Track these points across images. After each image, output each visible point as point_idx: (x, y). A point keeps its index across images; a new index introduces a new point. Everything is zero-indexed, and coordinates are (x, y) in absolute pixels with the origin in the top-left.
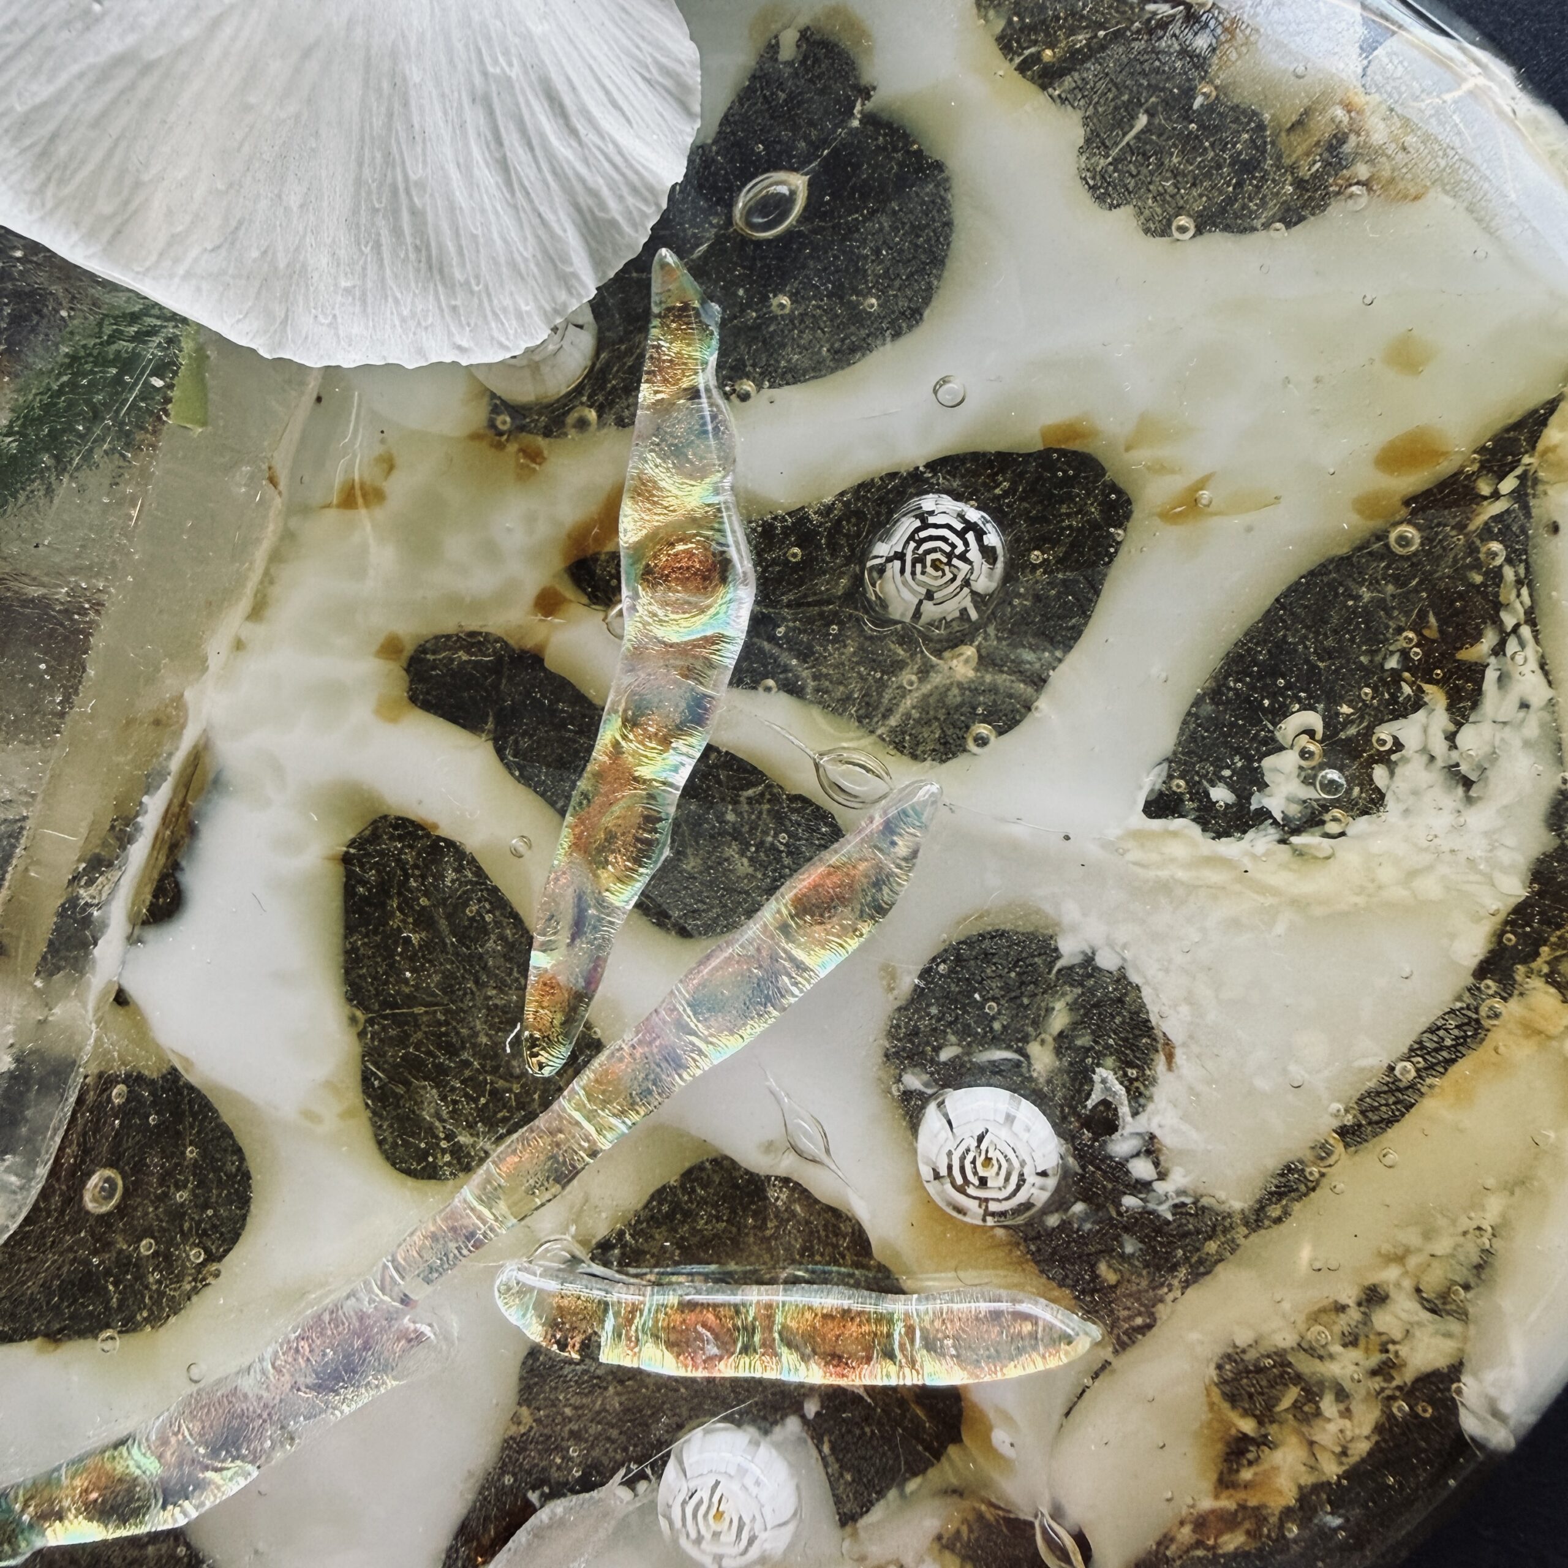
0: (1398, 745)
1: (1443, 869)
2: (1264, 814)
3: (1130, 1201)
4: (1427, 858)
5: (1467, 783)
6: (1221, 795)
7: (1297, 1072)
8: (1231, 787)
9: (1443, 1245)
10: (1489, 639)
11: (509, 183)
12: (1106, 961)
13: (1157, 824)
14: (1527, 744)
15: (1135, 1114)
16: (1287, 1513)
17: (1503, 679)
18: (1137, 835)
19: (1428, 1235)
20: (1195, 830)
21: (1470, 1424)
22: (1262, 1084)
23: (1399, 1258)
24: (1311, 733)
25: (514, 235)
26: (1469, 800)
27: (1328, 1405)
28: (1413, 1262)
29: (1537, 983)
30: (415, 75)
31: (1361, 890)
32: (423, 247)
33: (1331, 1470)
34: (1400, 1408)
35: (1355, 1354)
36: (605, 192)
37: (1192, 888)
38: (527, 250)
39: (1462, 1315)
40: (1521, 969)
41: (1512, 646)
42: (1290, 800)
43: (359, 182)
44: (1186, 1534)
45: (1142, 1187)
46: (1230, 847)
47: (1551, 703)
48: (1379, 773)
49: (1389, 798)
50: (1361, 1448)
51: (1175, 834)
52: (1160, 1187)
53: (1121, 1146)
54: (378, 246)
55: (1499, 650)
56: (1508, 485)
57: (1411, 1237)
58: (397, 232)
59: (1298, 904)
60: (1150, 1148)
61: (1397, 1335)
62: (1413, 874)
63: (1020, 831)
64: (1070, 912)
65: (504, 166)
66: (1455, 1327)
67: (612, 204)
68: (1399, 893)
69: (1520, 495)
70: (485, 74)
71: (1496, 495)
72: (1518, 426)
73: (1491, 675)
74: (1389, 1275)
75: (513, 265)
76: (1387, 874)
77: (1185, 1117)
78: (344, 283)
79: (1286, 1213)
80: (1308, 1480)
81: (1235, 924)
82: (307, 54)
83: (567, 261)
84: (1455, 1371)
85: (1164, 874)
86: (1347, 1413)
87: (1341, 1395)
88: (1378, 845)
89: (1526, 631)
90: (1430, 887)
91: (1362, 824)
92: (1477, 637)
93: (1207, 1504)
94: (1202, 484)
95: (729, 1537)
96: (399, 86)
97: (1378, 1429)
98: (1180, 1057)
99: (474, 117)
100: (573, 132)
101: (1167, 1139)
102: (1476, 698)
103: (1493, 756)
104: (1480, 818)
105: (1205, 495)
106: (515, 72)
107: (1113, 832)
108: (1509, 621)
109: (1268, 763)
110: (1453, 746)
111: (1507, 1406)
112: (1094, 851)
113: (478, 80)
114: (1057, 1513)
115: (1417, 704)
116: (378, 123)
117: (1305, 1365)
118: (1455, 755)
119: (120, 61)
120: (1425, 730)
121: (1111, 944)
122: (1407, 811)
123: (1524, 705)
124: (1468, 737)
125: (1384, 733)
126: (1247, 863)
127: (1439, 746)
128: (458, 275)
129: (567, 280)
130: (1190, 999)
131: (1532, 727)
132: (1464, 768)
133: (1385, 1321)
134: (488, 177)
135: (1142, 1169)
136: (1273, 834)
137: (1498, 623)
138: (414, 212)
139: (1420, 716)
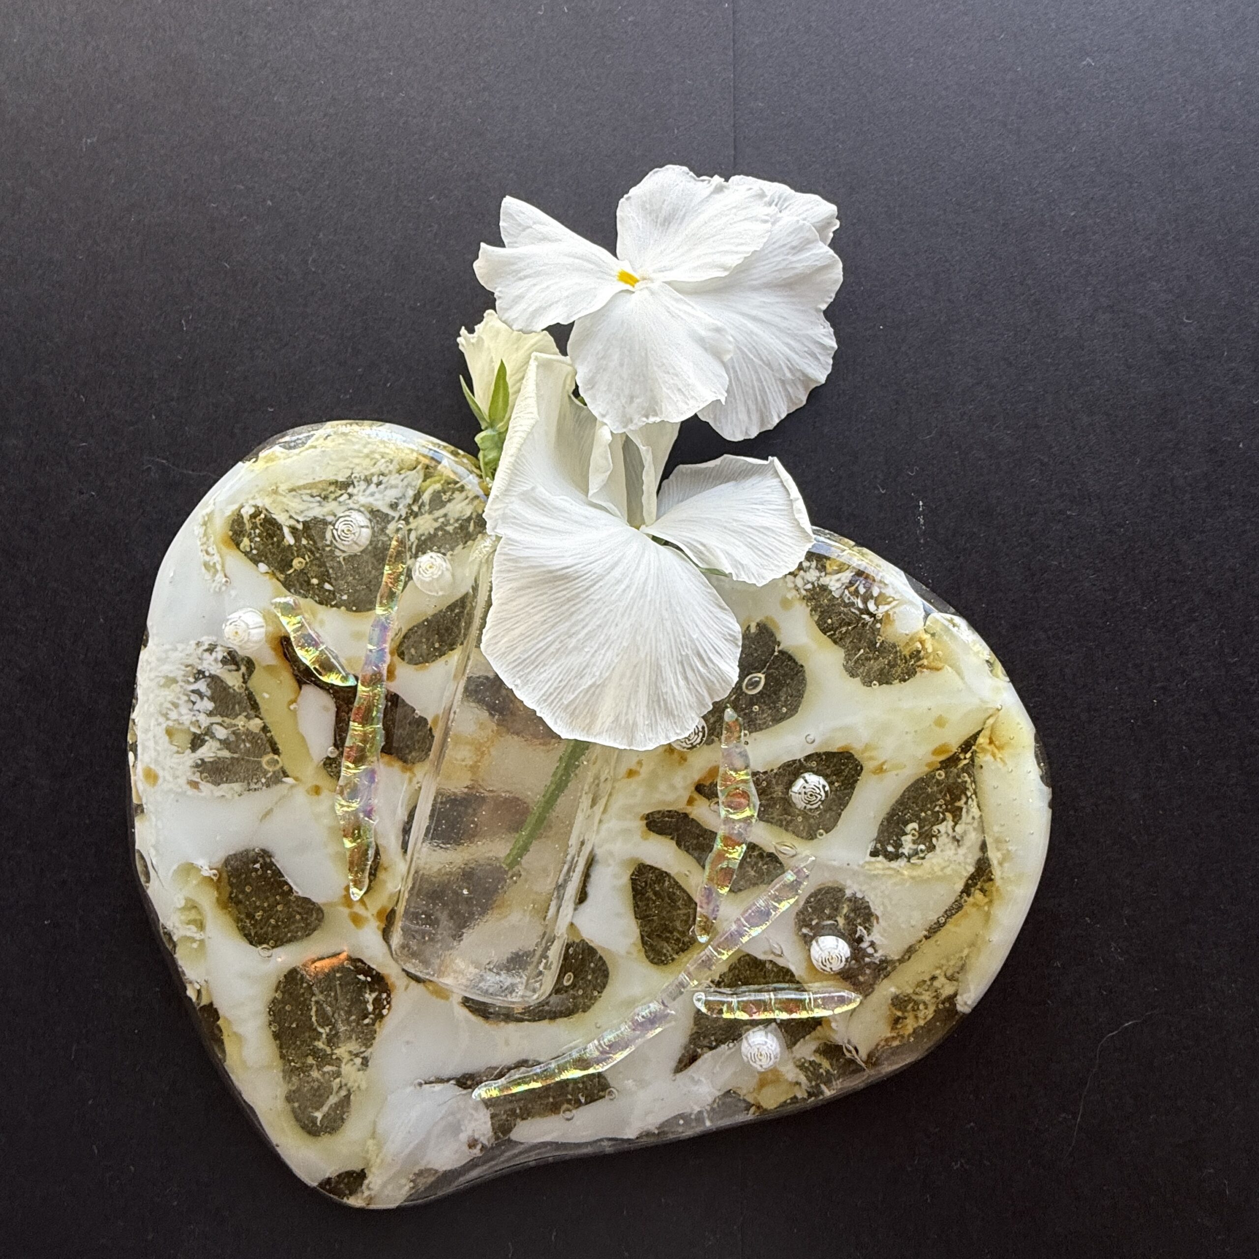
0: (939, 832)
1: (953, 866)
2: (903, 854)
3: (867, 960)
4: (947, 863)
5: (958, 841)
6: (890, 849)
7: (913, 923)
8: (894, 847)
9: (952, 963)
10: (964, 799)
11: (688, 684)
12: (859, 895)
13: (873, 859)
14: (975, 829)
15: (869, 934)
16: (909, 1036)
17: (968, 812)
18: (869, 863)
19: (948, 961)
20: (884, 860)
21: (959, 1008)
22: (903, 926)
23: (940, 967)
24: (915, 829)
25: (690, 697)
26: (959, 846)
27: (921, 1007)
28: (944, 968)
29: (977, 891)
30: (663, 664)
31: (930, 873)
32: (666, 708)
33: (922, 1023)
34: (941, 1006)
35: (928, 993)
36: (716, 681)
37: (884, 875)
38: (693, 700)
39: (957, 980)
40: (973, 889)
41: (970, 801)
42: (910, 849)
43: (649, 695)
44: (883, 1043)
45: (870, 955)
46: (894, 864)
47: (981, 816)
48: (934, 840)
49: (937, 848)
50: (930, 1016)
51: (879, 862)
52: (876, 955)
53: (864, 945)
54: (654, 711)
55: (966, 803)
56: (968, 755)
57: (944, 962)
58: (660, 706)
59: (913, 878)
60: (872, 944)
61: (940, 986)
62: (942, 869)
63: (835, 863)
64: (849, 883)
65: (686, 678)
66: (955, 983)
67: (718, 685)
68: (940, 873)
69: (972, 759)
70: (681, 655)
71: (965, 758)
72: (971, 737)
73: (964, 810)
74: (938, 972)
75: (690, 706)
76: (936, 869)
77: (882, 936)
78: (647, 723)
79: (910, 957)
80: (916, 1026)
81: (895, 884)
82: (635, 666)
83: (704, 700)
84: (955, 995)
85: (875, 872)
86: (926, 1008)
87: (925, 1004)
88: (934, 861)
89: (974, 796)
90: (948, 871)
91: (930, 855)
92: (960, 800)
93: (889, 1035)
94: (883, 763)
95: (764, 1059)
96: (659, 666)
97: (935, 1011)
98: (880, 920)
99: (679, 668)
100: (706, 665)
101: (877, 942)
102: (960, 817)
103: (965, 832)
104: (962, 851)
105: (885, 767)
106: (690, 652)
107: (861, 863)
108: (969, 794)
109: (903, 838)
110: (954, 831)
111: (969, 1002)
112: (856, 868)
113: (680, 658)
114: (849, 1042)
115: (944, 820)
116: (654, 679)
117: (915, 997)
118: (954, 834)
119: (591, 687)
120: (946, 827)
121: (860, 891)
122: (942, 851)
123: (973, 818)
124: (958, 828)
125: (935, 828)
126: (898, 868)
127: (950, 831)
128: (676, 713)
129: (704, 705)
130: (883, 904)
131: (976, 824)
132: (957, 837)
133: (936, 984)
134: (682, 683)
135: (870, 950)
136: (905, 860)
137: (966, 794)
138: (664, 700)
139: (945, 823)
